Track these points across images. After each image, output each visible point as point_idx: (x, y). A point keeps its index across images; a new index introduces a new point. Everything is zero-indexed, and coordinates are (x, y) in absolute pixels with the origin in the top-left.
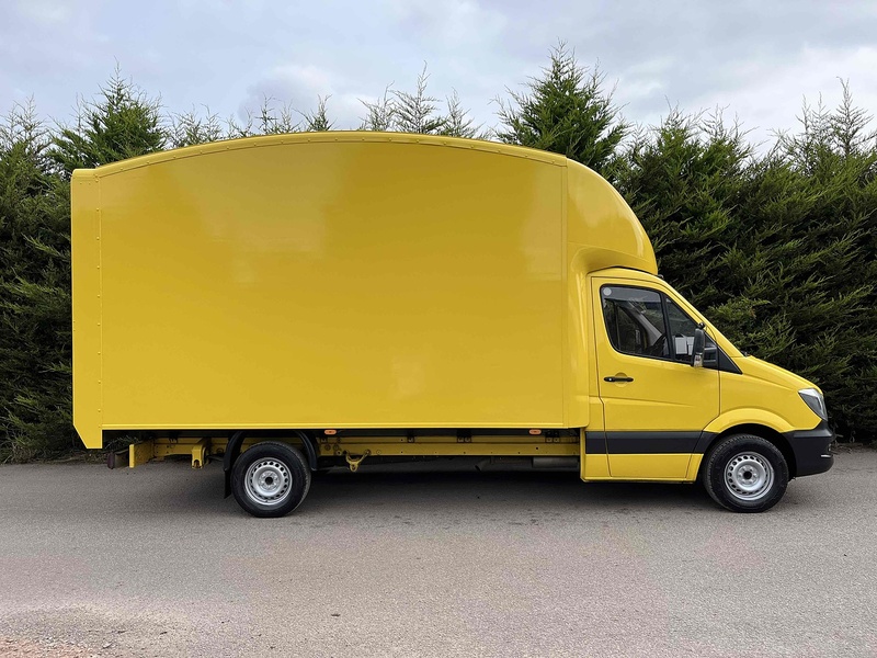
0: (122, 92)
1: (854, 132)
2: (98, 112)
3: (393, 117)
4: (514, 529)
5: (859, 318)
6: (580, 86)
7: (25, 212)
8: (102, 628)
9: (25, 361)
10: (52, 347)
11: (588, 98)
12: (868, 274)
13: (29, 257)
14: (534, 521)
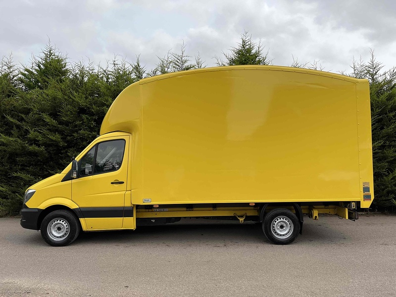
0: (51, 52)
1: (376, 73)
2: (40, 60)
3: (171, 64)
4: (216, 249)
5: (378, 155)
6: (253, 51)
7: (5, 105)
8: (20, 291)
9: (3, 171)
10: (15, 165)
11: (256, 57)
12: (381, 136)
13: (6, 125)
14: (225, 245)
